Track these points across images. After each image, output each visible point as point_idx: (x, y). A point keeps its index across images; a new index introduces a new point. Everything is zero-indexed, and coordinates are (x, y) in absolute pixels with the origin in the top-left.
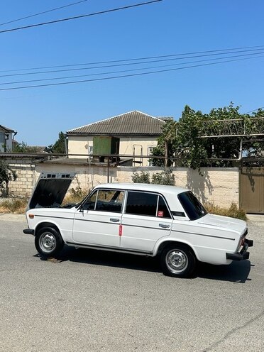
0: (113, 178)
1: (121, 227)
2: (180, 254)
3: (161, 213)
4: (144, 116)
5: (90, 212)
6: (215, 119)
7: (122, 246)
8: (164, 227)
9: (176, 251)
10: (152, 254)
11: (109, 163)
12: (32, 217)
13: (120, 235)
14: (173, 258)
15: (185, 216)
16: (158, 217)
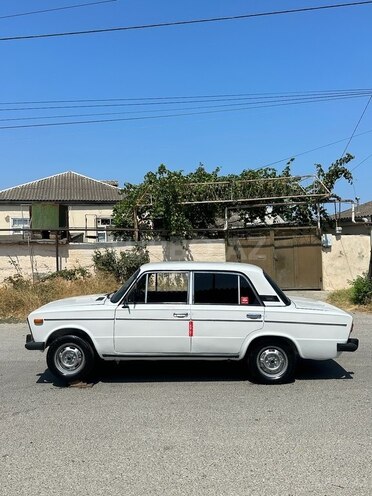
0: (63, 259)
1: (191, 324)
2: (276, 352)
3: (245, 299)
4: (82, 178)
5: (139, 306)
6: (195, 182)
7: (194, 351)
8: (254, 318)
9: (270, 349)
10: (238, 357)
11: (57, 239)
12: (39, 322)
13: (191, 335)
14: (266, 359)
15: (278, 301)
16: (241, 305)
